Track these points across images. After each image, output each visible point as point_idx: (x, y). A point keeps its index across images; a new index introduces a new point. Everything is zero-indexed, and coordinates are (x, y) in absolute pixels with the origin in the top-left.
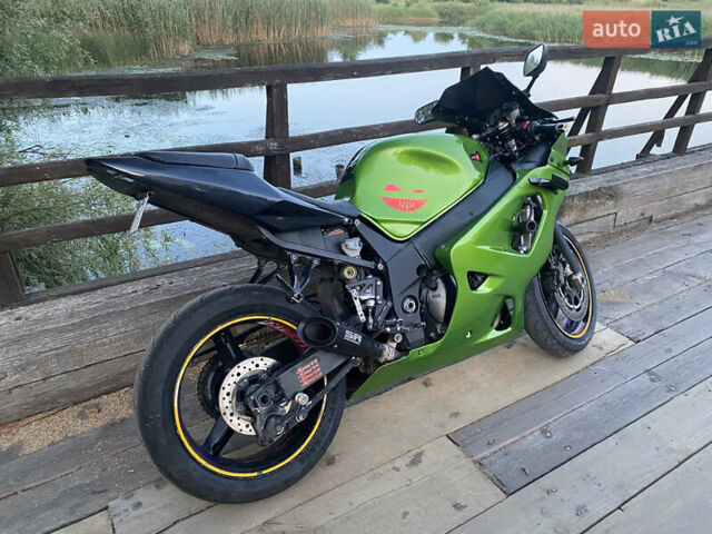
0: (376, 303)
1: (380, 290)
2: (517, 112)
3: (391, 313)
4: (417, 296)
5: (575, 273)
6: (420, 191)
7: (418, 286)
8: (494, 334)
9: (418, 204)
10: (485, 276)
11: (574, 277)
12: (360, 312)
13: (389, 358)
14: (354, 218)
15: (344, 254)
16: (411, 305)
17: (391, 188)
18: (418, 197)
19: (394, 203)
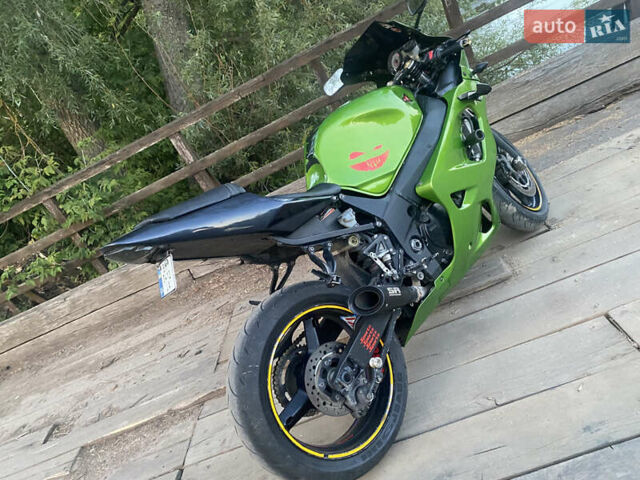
0: (392, 256)
1: (389, 243)
2: (417, 48)
3: (407, 258)
4: (417, 234)
5: (515, 158)
6: (380, 147)
7: (414, 226)
8: (485, 237)
9: (383, 158)
10: (463, 192)
11: (516, 161)
12: (385, 269)
13: (423, 295)
14: (337, 195)
15: (344, 227)
16: (417, 244)
17: (354, 155)
18: (379, 153)
19: (363, 166)
